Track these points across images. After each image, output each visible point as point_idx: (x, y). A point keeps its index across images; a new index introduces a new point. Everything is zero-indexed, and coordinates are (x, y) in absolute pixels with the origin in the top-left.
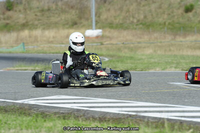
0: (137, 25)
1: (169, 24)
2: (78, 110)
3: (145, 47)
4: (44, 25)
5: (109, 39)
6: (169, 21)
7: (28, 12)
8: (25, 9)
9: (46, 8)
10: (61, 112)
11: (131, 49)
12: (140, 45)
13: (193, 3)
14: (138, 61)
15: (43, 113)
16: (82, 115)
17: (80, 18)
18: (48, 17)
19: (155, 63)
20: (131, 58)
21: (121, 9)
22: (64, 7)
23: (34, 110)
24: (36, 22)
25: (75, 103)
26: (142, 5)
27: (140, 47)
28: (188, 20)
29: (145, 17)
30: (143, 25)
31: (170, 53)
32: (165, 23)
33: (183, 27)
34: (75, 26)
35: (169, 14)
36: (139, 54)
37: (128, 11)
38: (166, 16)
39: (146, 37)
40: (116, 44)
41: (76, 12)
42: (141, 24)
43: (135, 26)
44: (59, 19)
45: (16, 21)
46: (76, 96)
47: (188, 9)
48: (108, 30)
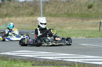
0: (64, 15)
1: (80, 14)
2: (32, 58)
3: (67, 26)
4: (16, 15)
5: (49, 22)
6: (80, 13)
7: (8, 8)
8: (7, 7)
9: (17, 6)
10: (24, 59)
11: (61, 27)
12: (65, 25)
13: (92, 4)
14: (64, 33)
15: (14, 59)
16: (34, 60)
17: (35, 11)
18: (18, 11)
19: (73, 34)
20: (61, 31)
21: (56, 7)
22: (26, 6)
23: (10, 58)
24: (12, 14)
25: (31, 54)
26: (66, 5)
27: (65, 26)
28: (90, 12)
29: (68, 11)
30: (67, 15)
31: (80, 29)
32: (78, 14)
33: (87, 16)
34: (32, 15)
35: (80, 9)
36: (65, 29)
37: (59, 8)
38: (78, 10)
39: (68, 21)
40: (53, 24)
41: (32, 8)
42: (66, 14)
43: (63, 16)
44: (24, 12)
45: (2, 13)
46: (31, 50)
47: (90, 7)
48: (49, 17)
